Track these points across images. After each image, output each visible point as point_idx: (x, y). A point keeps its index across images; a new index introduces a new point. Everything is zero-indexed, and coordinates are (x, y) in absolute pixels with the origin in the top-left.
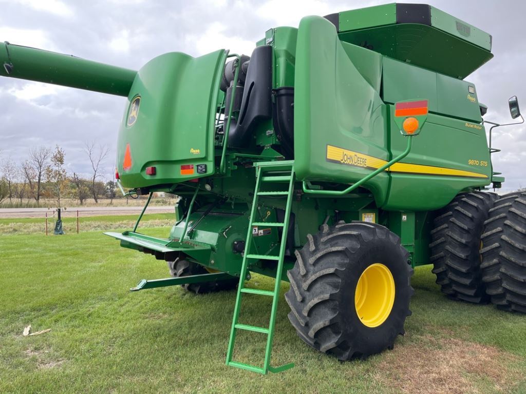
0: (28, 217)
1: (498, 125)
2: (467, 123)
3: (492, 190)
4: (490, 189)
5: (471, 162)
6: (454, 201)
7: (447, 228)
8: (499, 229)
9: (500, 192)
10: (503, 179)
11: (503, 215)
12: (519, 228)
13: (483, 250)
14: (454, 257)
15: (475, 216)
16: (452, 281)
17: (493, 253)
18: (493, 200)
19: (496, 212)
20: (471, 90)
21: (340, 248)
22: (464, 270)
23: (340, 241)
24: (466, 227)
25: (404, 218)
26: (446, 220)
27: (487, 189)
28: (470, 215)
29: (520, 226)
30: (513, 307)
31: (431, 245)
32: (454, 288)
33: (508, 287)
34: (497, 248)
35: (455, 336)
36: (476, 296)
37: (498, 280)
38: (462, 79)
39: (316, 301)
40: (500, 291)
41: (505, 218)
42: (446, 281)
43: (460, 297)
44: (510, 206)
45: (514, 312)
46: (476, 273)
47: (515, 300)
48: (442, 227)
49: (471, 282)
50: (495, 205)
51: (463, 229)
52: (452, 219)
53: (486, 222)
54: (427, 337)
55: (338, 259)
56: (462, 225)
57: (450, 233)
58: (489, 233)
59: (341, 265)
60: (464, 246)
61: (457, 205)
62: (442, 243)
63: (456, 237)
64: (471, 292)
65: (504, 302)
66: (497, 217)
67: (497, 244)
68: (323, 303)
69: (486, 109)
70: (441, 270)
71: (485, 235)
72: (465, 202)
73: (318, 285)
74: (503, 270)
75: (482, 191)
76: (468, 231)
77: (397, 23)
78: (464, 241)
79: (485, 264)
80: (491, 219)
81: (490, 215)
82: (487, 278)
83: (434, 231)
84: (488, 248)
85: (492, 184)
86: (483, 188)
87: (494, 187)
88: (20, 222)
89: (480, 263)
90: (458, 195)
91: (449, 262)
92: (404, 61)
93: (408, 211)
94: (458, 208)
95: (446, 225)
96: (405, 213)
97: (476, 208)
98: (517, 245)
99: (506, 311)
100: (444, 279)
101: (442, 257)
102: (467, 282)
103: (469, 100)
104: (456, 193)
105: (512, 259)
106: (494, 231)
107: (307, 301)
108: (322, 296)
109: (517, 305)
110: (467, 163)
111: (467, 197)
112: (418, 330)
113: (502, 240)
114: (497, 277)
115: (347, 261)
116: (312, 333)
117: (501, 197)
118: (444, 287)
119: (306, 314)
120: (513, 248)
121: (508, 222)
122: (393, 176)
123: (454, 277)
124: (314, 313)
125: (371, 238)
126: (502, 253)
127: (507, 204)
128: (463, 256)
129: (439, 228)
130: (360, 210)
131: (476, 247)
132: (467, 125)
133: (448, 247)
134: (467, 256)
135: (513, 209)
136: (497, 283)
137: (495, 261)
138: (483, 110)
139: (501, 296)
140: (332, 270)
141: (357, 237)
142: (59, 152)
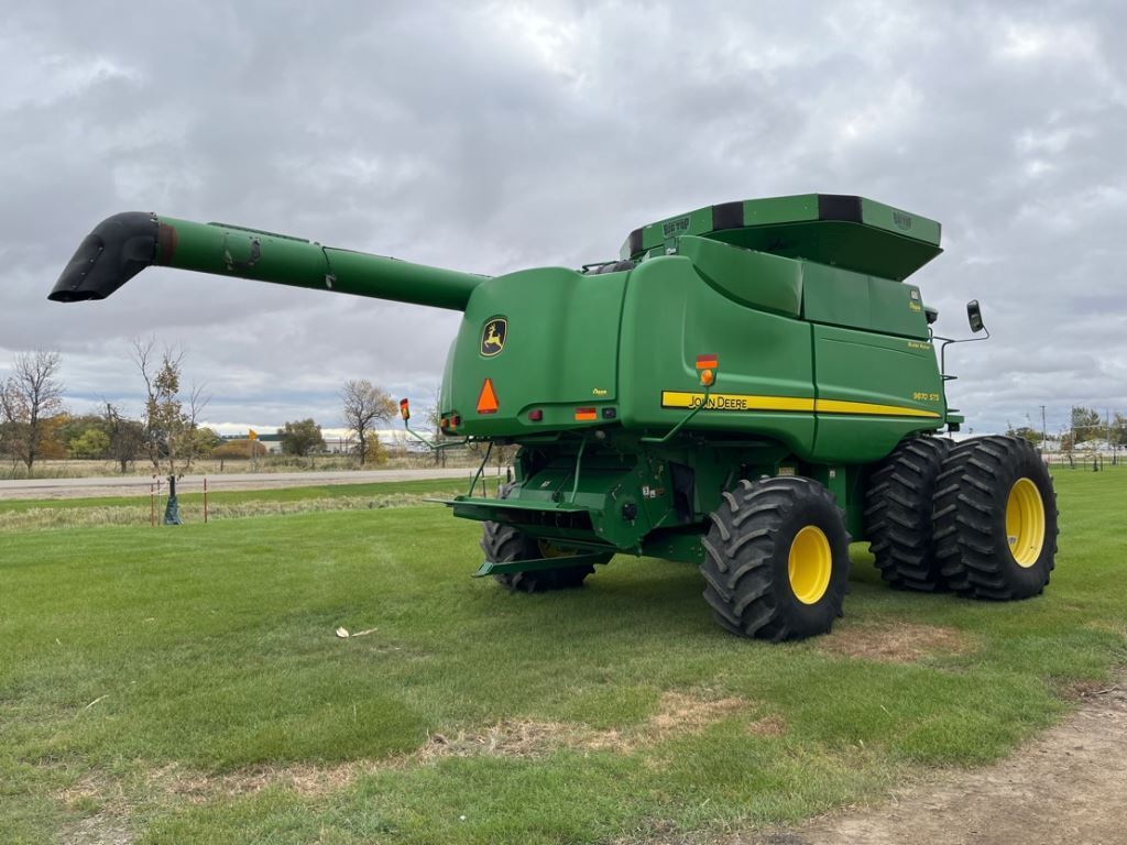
0: (49, 497)
1: (951, 341)
2: (910, 343)
3: (946, 435)
4: (944, 434)
5: (917, 396)
6: (896, 450)
7: (888, 487)
8: (955, 486)
9: (957, 437)
10: (962, 419)
11: (960, 467)
12: (980, 484)
13: (935, 516)
14: (898, 527)
15: (925, 471)
16: (898, 562)
17: (949, 518)
18: (948, 447)
19: (951, 465)
20: (914, 296)
21: (770, 506)
22: (912, 544)
23: (769, 498)
24: (913, 486)
25: (832, 473)
26: (887, 477)
27: (941, 433)
28: (918, 469)
29: (982, 481)
30: (977, 591)
31: (868, 512)
32: (900, 570)
33: (969, 563)
34: (954, 511)
35: (904, 621)
36: (928, 580)
37: (956, 554)
38: (901, 281)
39: (745, 568)
40: (959, 569)
41: (962, 472)
42: (889, 562)
43: (907, 583)
44: (969, 456)
45: (980, 598)
46: (929, 546)
47: (979, 580)
48: (881, 486)
49: (922, 561)
50: (950, 454)
51: (910, 488)
52: (895, 475)
53: (939, 477)
54: (869, 623)
55: (769, 519)
56: (909, 484)
57: (892, 495)
58: (942, 492)
59: (774, 526)
60: (910, 511)
61: (899, 456)
62: (882, 508)
63: (900, 499)
64: (922, 575)
65: (966, 585)
66: (953, 470)
67: (952, 507)
68: (755, 570)
69: (936, 314)
70: (881, 546)
71: (938, 495)
72: (911, 452)
73: (747, 550)
74: (962, 540)
75: (935, 436)
76: (915, 491)
77: (820, 219)
78: (911, 504)
79: (939, 534)
80: (944, 474)
81: (944, 468)
82: (941, 553)
83: (871, 492)
84: (942, 512)
85: (946, 426)
86: (936, 432)
87: (950, 430)
88: (49, 506)
89: (933, 533)
90: (901, 442)
91: (892, 534)
92: (828, 263)
93: (836, 465)
94: (902, 460)
95: (886, 484)
96: (833, 467)
97: (926, 459)
98: (978, 507)
99: (969, 598)
100: (885, 559)
101: (882, 529)
102: (916, 560)
103: (912, 309)
104: (899, 439)
105: (973, 525)
106: (949, 489)
107: (732, 571)
108: (752, 562)
109: (983, 587)
110: (912, 398)
111: (912, 444)
112: (857, 618)
113: (960, 501)
114: (954, 549)
115: (779, 521)
116: (738, 609)
117: (958, 444)
118: (886, 571)
119: (732, 586)
120: (973, 510)
121: (965, 477)
122: (820, 417)
123: (898, 555)
124: (742, 583)
125: (804, 495)
126: (961, 518)
127: (965, 453)
128: (910, 524)
129: (877, 489)
130: (776, 463)
131: (926, 513)
132: (910, 344)
133: (890, 514)
134: (916, 525)
135: (973, 460)
136: (956, 558)
137: (952, 528)
138: (931, 317)
139: (961, 577)
140: (763, 532)
141: (788, 493)
142: (168, 369)
